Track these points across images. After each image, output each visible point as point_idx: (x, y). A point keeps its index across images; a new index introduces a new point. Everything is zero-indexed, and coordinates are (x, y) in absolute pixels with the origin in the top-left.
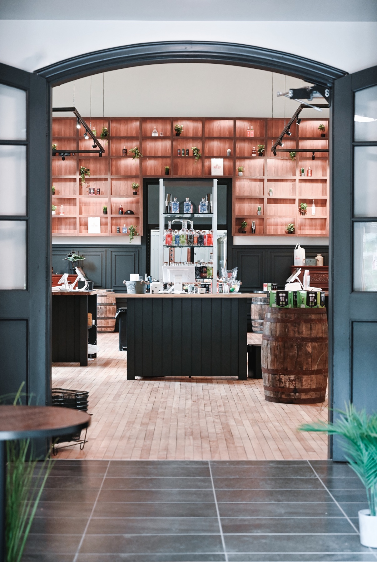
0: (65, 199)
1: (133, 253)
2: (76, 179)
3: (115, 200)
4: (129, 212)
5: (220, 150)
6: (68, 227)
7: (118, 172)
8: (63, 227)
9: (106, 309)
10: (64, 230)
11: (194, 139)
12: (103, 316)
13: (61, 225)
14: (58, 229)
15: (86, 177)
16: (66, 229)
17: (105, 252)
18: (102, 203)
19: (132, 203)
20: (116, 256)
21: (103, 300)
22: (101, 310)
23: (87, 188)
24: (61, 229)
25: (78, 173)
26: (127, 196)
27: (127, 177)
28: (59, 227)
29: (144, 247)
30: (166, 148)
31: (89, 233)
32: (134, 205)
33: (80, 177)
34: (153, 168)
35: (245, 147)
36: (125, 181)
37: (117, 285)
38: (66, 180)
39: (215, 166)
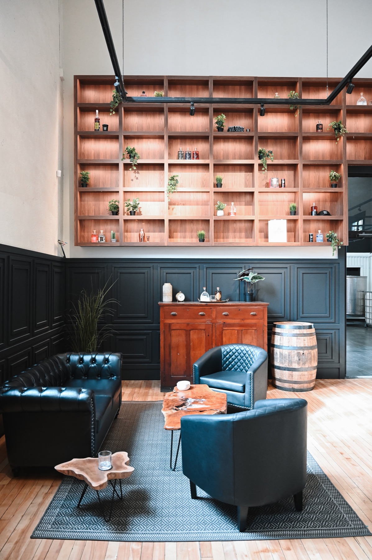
0: (233, 193)
1: (327, 271)
2: (253, 165)
3: (306, 196)
4: (325, 212)
6: (238, 234)
8: (231, 234)
9: (310, 356)
10: (232, 238)
12: (307, 366)
13: (228, 232)
14: (223, 238)
15: (268, 162)
16: (235, 238)
17: (288, 269)
18: (284, 201)
19: (324, 201)
20: (304, 274)
21: (306, 341)
22: (304, 357)
23: (264, 180)
24: (227, 238)
25: (256, 157)
28: (226, 234)
29: (343, 262)
31: (269, 241)
32: (329, 203)
33: (260, 162)
36: (316, 172)
37: (305, 315)
38: (234, 167)
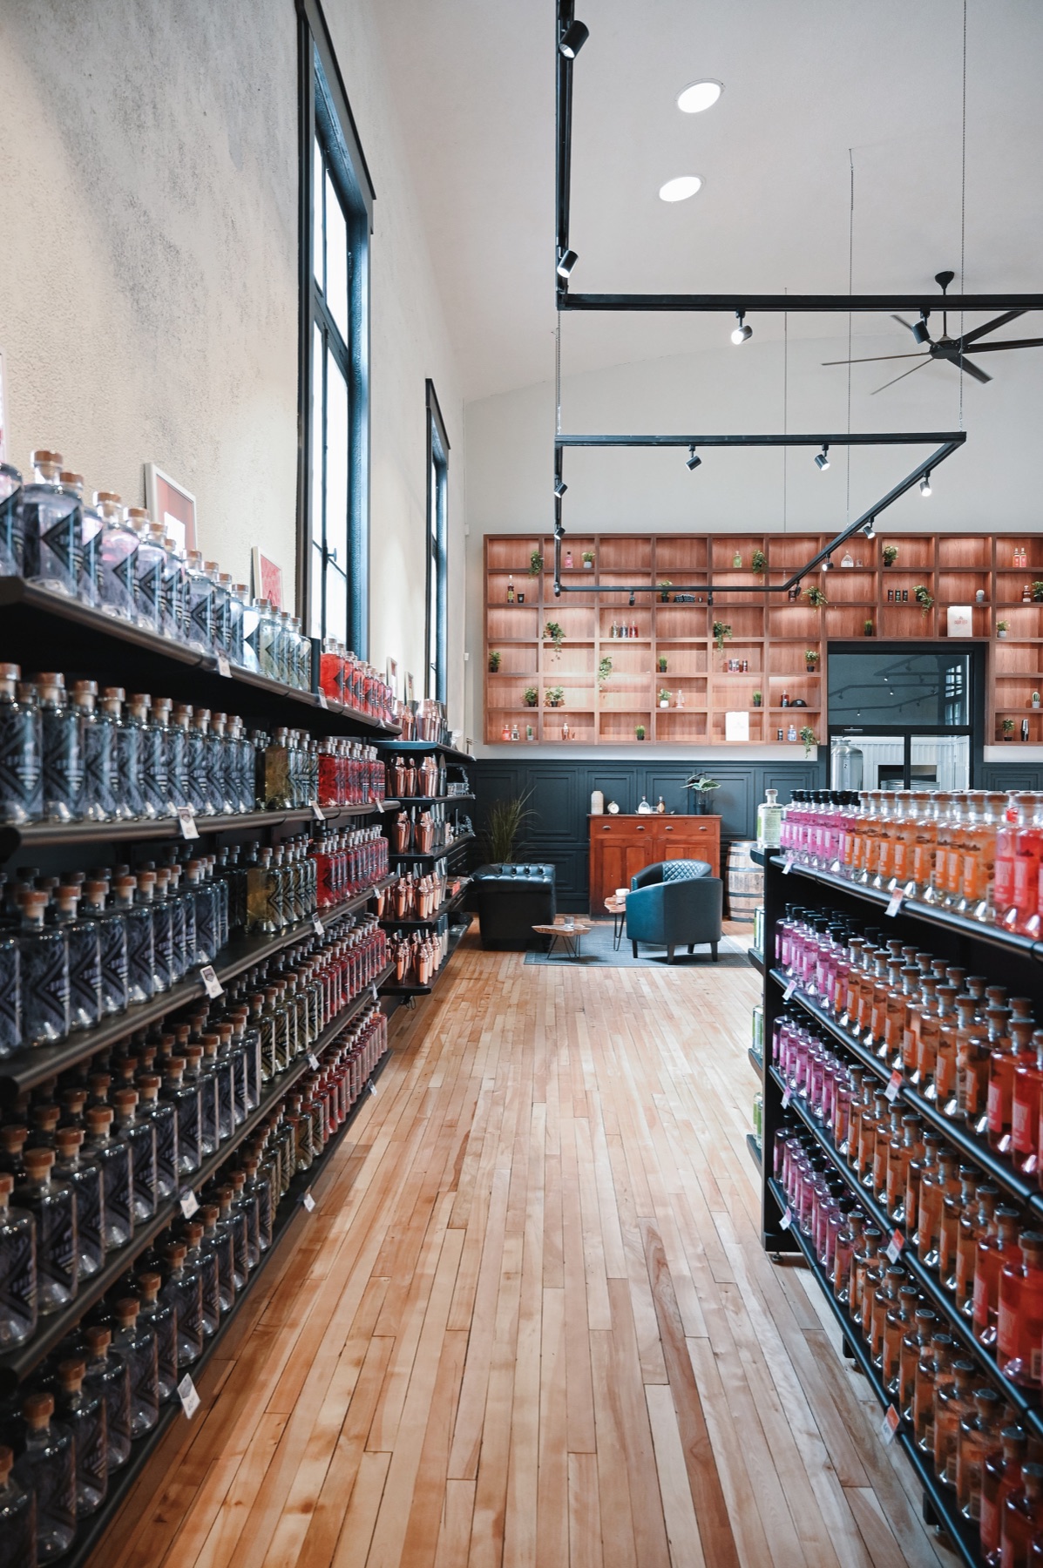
0: (681, 679)
1: (803, 777)
2: (706, 644)
3: (775, 680)
4: (799, 702)
5: (960, 592)
6: (687, 729)
7: (775, 631)
8: (678, 729)
10: (680, 735)
11: (914, 572)
14: (668, 735)
15: (726, 640)
16: (683, 735)
17: (752, 774)
18: (747, 687)
19: (801, 686)
20: (773, 781)
23: (721, 659)
24: (673, 734)
25: (710, 634)
26: (791, 672)
27: (793, 641)
29: (823, 766)
30: (863, 590)
31: (727, 740)
32: (805, 690)
33: (715, 640)
34: (839, 625)
35: (1006, 587)
36: (789, 648)
38: (683, 646)
39: (957, 618)
